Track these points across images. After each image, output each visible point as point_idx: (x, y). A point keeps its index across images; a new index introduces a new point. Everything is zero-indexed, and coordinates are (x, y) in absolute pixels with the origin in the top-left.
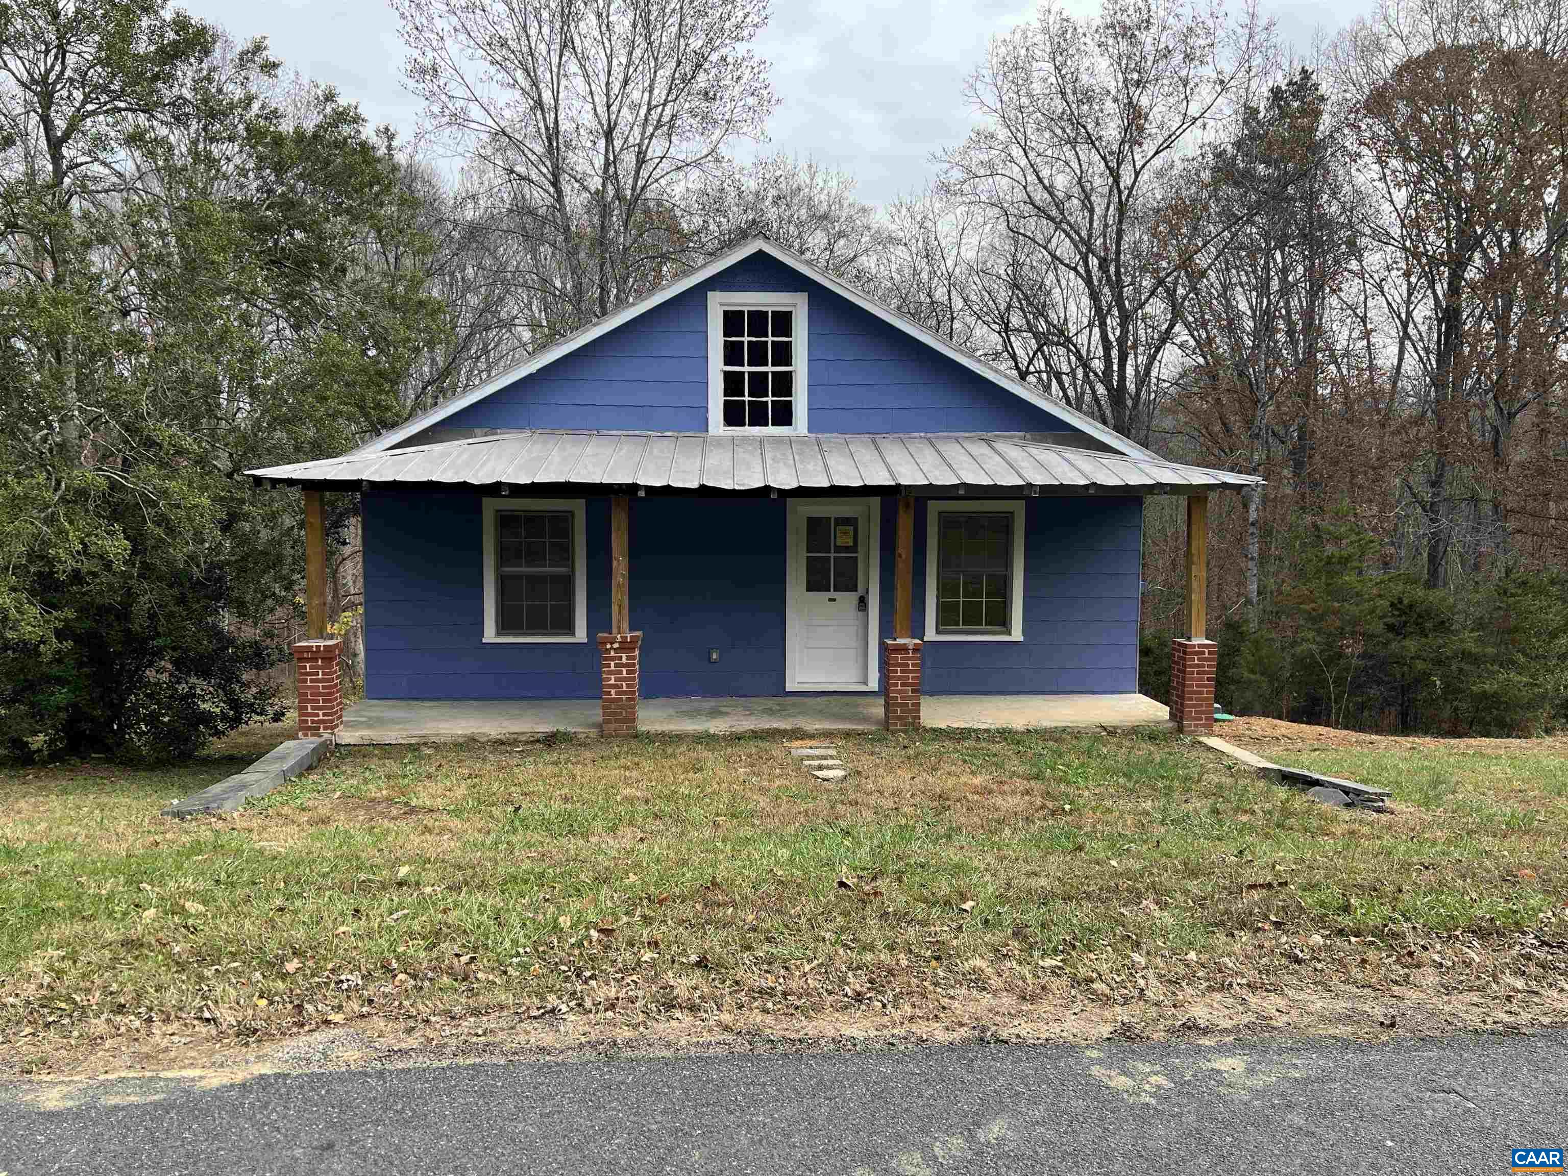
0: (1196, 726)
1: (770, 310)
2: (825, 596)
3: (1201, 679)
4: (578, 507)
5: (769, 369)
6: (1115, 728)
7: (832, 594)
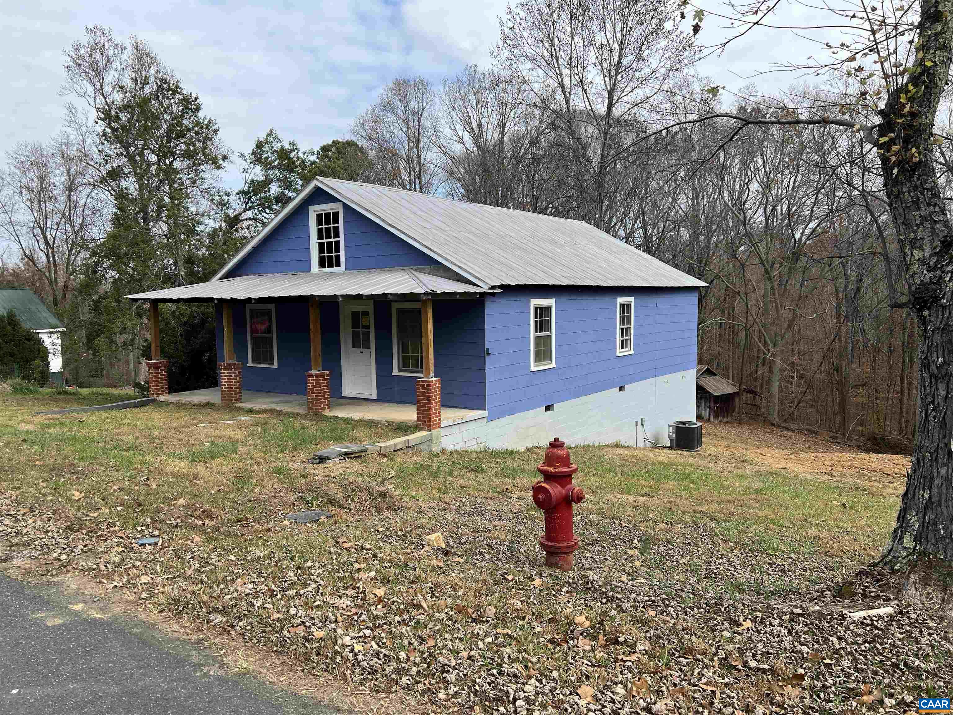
0: (423, 425)
1: (331, 211)
2: (359, 350)
3: (424, 400)
4: (272, 307)
5: (332, 240)
6: (393, 422)
7: (362, 350)
